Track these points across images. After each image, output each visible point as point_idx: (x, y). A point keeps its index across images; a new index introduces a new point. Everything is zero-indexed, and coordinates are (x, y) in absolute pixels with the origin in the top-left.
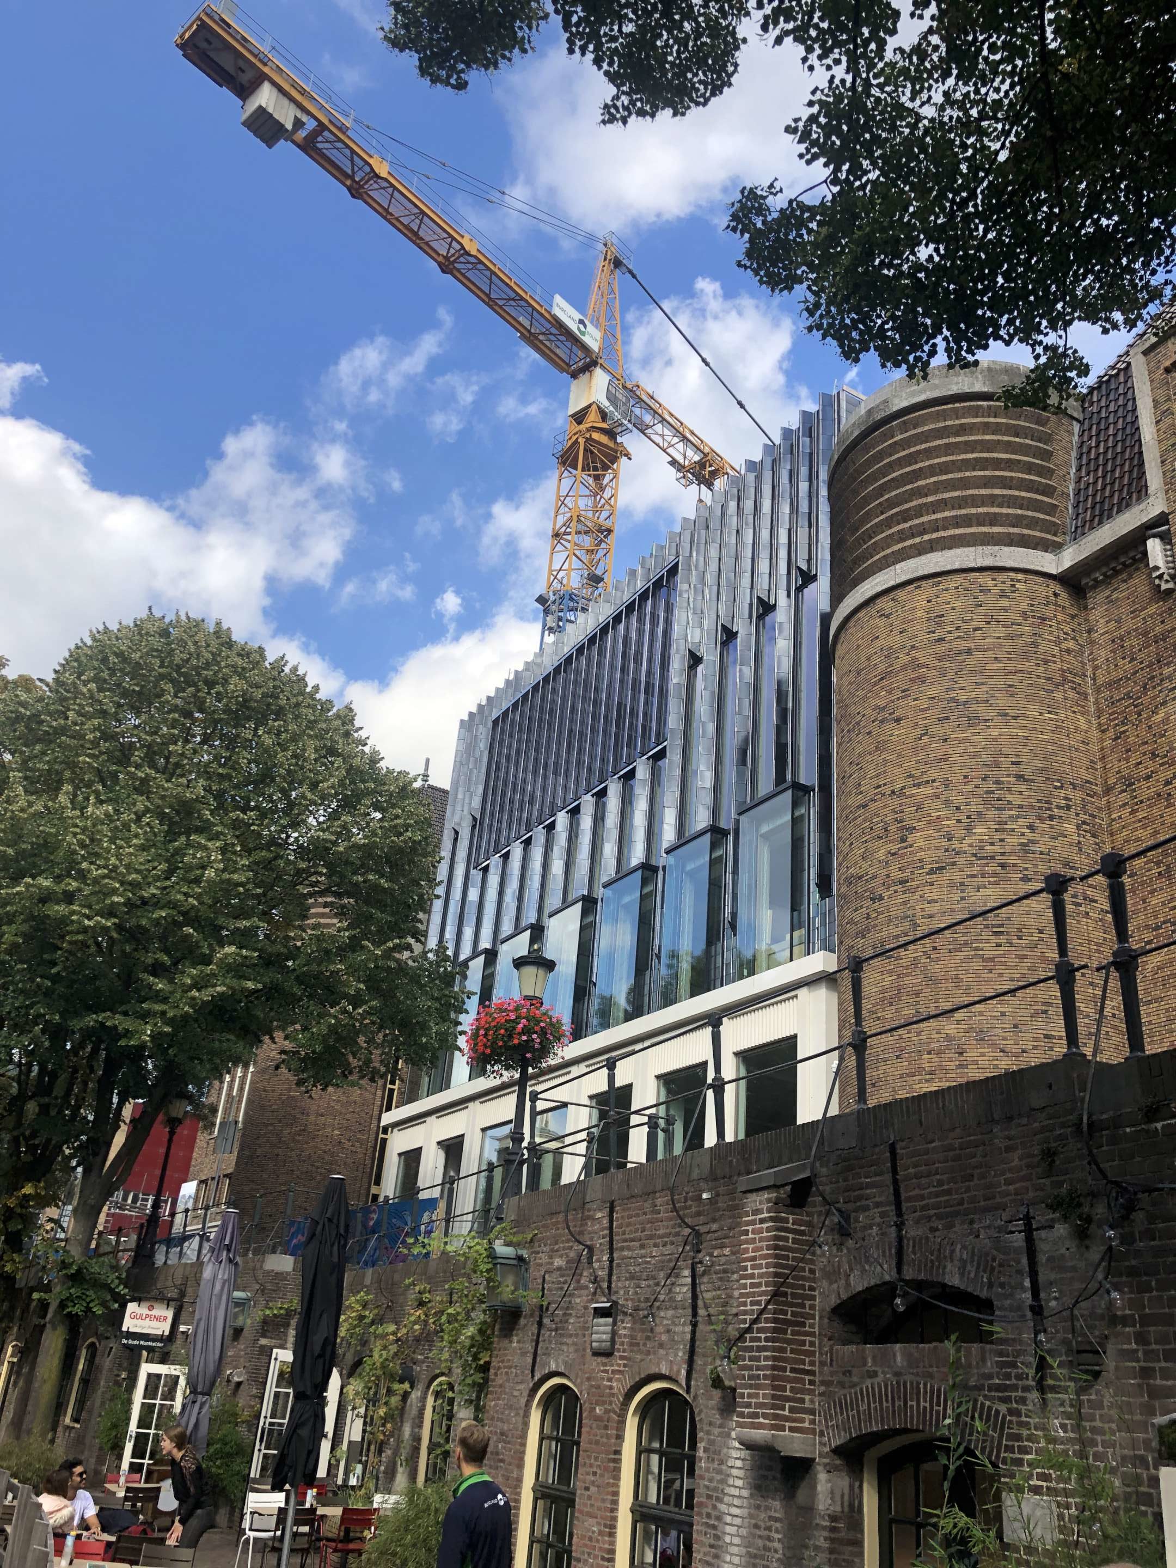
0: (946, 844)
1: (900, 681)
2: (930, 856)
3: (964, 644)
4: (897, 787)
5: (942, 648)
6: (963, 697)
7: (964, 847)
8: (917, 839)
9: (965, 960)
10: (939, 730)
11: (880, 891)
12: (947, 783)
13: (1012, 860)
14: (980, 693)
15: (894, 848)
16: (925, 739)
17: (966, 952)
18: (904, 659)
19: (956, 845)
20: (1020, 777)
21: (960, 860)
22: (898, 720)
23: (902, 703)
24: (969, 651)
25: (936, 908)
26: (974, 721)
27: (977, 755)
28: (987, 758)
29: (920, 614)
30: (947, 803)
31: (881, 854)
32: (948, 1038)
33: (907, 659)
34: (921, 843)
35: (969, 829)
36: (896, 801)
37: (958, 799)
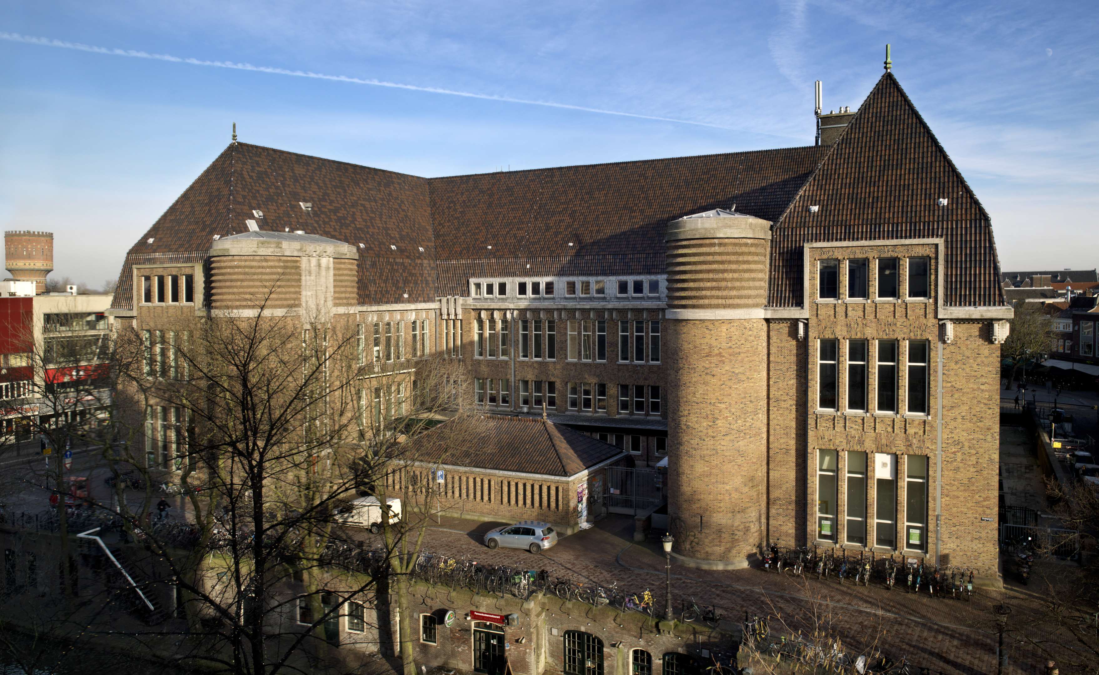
0: (728, 426)
1: (714, 360)
2: (724, 431)
3: (738, 350)
4: (713, 401)
5: (731, 351)
6: (737, 372)
7: (734, 427)
8: (719, 423)
9: (733, 466)
10: (729, 383)
11: (704, 437)
12: (730, 404)
13: (747, 431)
14: (741, 370)
15: (710, 424)
16: (724, 386)
17: (734, 463)
18: (716, 351)
19: (732, 427)
20: (751, 401)
21: (733, 432)
22: (713, 376)
23: (715, 369)
24: (739, 353)
25: (725, 448)
26: (740, 381)
27: (740, 394)
28: (743, 396)
29: (724, 334)
30: (730, 411)
31: (705, 424)
32: (727, 490)
33: (717, 352)
34: (720, 424)
35: (736, 421)
36: (712, 407)
37: (733, 410)
